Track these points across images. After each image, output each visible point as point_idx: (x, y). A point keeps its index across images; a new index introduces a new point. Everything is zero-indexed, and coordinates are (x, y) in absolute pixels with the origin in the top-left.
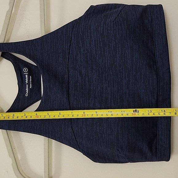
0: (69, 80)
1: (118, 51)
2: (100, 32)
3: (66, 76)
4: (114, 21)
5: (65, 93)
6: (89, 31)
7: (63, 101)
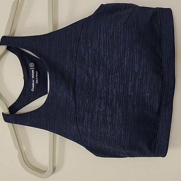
0: (75, 79)
1: (126, 54)
2: (110, 33)
3: (73, 75)
4: (124, 24)
5: (71, 92)
6: (99, 32)
7: (70, 99)
